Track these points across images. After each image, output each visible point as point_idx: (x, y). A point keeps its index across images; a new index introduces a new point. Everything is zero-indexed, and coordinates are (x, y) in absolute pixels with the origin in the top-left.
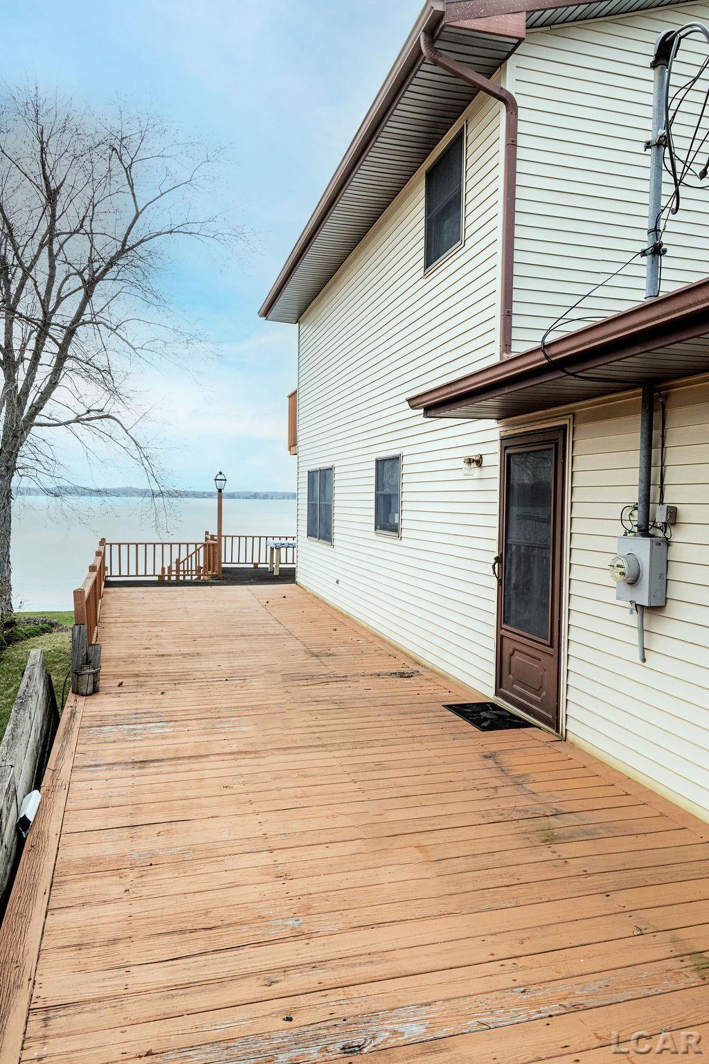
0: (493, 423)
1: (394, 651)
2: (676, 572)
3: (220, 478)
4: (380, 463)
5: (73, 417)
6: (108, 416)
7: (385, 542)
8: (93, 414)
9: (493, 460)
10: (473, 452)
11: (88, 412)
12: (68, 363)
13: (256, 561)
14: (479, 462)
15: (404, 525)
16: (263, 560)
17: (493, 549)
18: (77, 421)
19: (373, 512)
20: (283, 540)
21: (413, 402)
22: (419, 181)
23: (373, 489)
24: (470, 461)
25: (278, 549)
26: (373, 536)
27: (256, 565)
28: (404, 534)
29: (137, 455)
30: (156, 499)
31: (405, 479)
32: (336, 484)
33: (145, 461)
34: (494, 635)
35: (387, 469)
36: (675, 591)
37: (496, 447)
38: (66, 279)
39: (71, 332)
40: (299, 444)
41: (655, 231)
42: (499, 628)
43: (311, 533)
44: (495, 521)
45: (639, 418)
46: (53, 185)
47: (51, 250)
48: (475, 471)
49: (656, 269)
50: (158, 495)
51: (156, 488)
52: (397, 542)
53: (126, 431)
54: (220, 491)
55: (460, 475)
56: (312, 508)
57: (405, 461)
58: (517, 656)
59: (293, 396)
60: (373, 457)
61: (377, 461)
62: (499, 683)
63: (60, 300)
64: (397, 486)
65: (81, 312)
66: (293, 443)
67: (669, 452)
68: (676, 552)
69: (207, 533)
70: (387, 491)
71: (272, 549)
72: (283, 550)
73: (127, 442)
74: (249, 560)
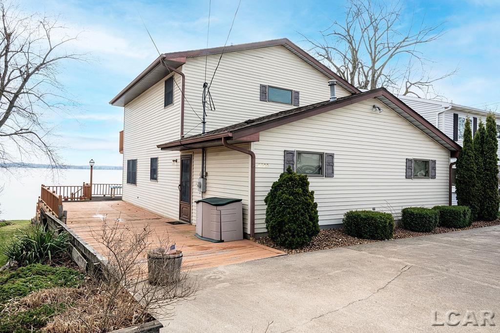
0: (179, 152)
1: (155, 214)
2: (208, 185)
3: (92, 162)
4: (152, 159)
5: (14, 132)
6: (30, 132)
7: (153, 184)
8: (23, 131)
9: (179, 161)
10: (175, 159)
11: (21, 130)
12: (14, 109)
13: (104, 194)
14: (176, 161)
15: (159, 178)
16: (107, 193)
17: (179, 183)
18: (16, 134)
19: (150, 174)
20: (116, 185)
21: (158, 146)
22: (163, 82)
23: (150, 167)
24: (174, 161)
25: (114, 188)
26: (150, 182)
27: (104, 196)
28: (158, 180)
29: (45, 150)
30: (54, 169)
31: (159, 164)
32: (138, 165)
33: (49, 153)
34: (179, 204)
35: (154, 161)
36: (208, 189)
37: (179, 158)
38: (13, 71)
39: (16, 96)
40: (124, 150)
41: (204, 119)
42: (180, 202)
43: (128, 182)
44: (179, 176)
45: (201, 154)
46: (8, 32)
47: (6, 58)
48: (175, 163)
49: (204, 127)
50: (54, 168)
51: (53, 164)
52: (157, 183)
53: (40, 139)
54: (92, 166)
55: (171, 164)
56: (129, 173)
57: (159, 159)
58: (184, 209)
59: (122, 133)
60: (150, 157)
61: (151, 159)
62: (180, 216)
63: (9, 81)
64: (157, 167)
65: (22, 88)
66: (121, 149)
67: (207, 161)
68: (208, 181)
69: (84, 183)
70: (154, 167)
71: (112, 189)
72: (116, 189)
73: (40, 144)
74: (102, 193)
